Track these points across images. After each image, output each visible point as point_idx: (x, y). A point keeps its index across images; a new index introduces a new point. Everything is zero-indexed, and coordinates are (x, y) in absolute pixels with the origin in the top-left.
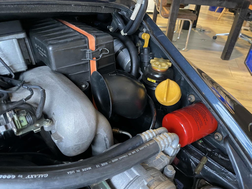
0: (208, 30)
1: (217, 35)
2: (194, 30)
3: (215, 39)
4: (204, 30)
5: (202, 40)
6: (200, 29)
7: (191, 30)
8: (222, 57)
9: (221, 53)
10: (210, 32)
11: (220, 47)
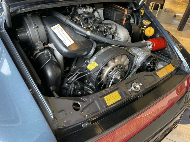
0: (171, 11)
1: (177, 14)
2: (161, 10)
3: (175, 17)
4: (168, 11)
5: (166, 17)
6: (165, 10)
7: (159, 10)
8: (177, 29)
9: (178, 26)
10: (172, 12)
11: (177, 22)
